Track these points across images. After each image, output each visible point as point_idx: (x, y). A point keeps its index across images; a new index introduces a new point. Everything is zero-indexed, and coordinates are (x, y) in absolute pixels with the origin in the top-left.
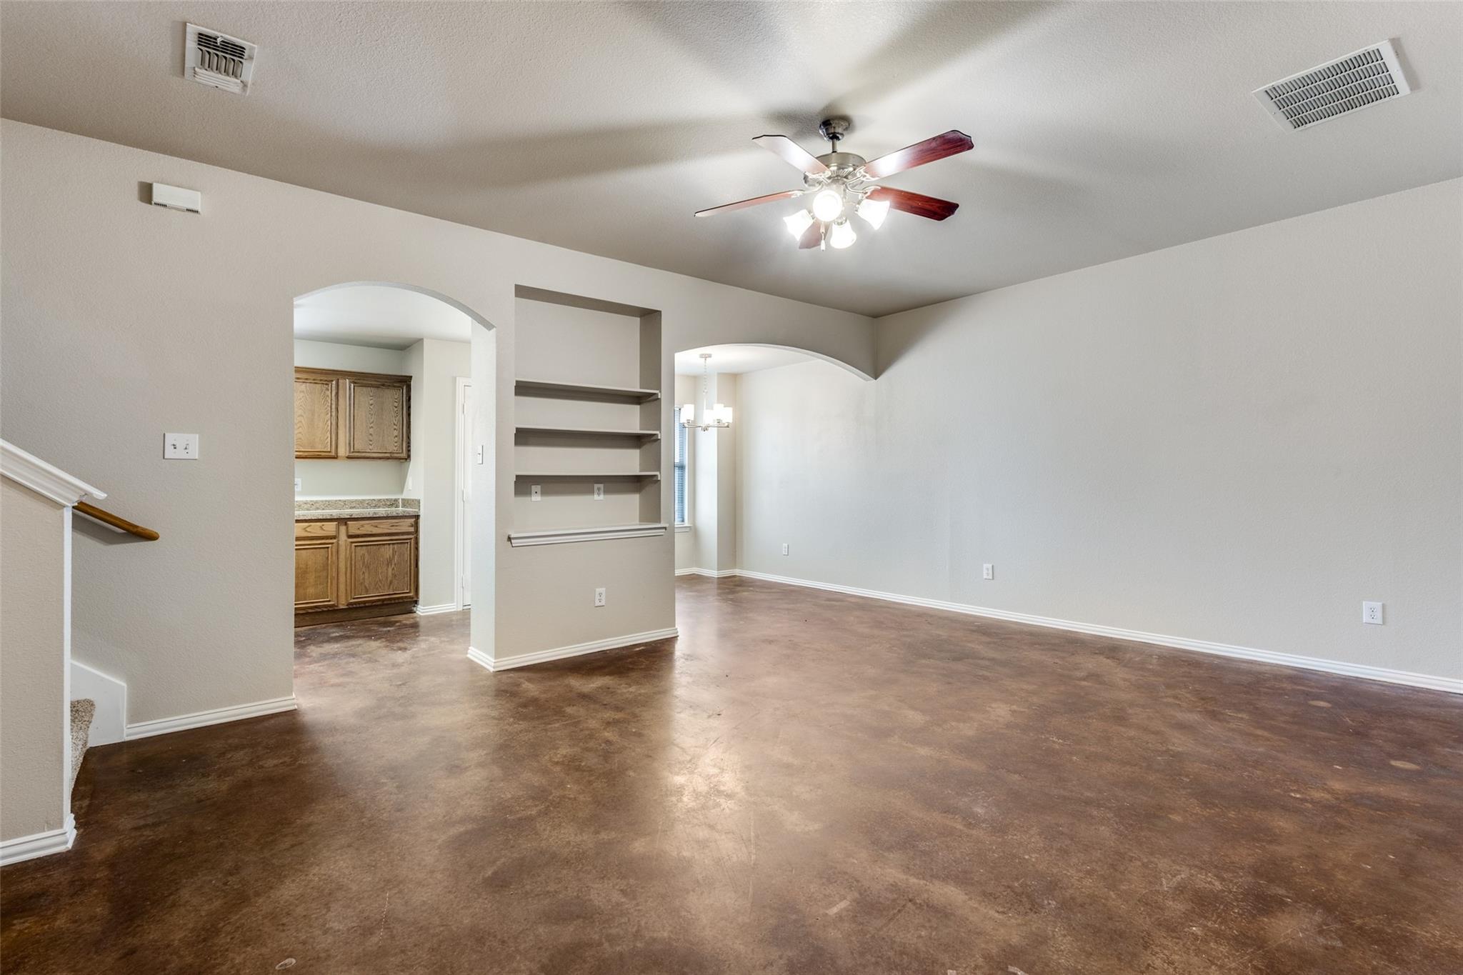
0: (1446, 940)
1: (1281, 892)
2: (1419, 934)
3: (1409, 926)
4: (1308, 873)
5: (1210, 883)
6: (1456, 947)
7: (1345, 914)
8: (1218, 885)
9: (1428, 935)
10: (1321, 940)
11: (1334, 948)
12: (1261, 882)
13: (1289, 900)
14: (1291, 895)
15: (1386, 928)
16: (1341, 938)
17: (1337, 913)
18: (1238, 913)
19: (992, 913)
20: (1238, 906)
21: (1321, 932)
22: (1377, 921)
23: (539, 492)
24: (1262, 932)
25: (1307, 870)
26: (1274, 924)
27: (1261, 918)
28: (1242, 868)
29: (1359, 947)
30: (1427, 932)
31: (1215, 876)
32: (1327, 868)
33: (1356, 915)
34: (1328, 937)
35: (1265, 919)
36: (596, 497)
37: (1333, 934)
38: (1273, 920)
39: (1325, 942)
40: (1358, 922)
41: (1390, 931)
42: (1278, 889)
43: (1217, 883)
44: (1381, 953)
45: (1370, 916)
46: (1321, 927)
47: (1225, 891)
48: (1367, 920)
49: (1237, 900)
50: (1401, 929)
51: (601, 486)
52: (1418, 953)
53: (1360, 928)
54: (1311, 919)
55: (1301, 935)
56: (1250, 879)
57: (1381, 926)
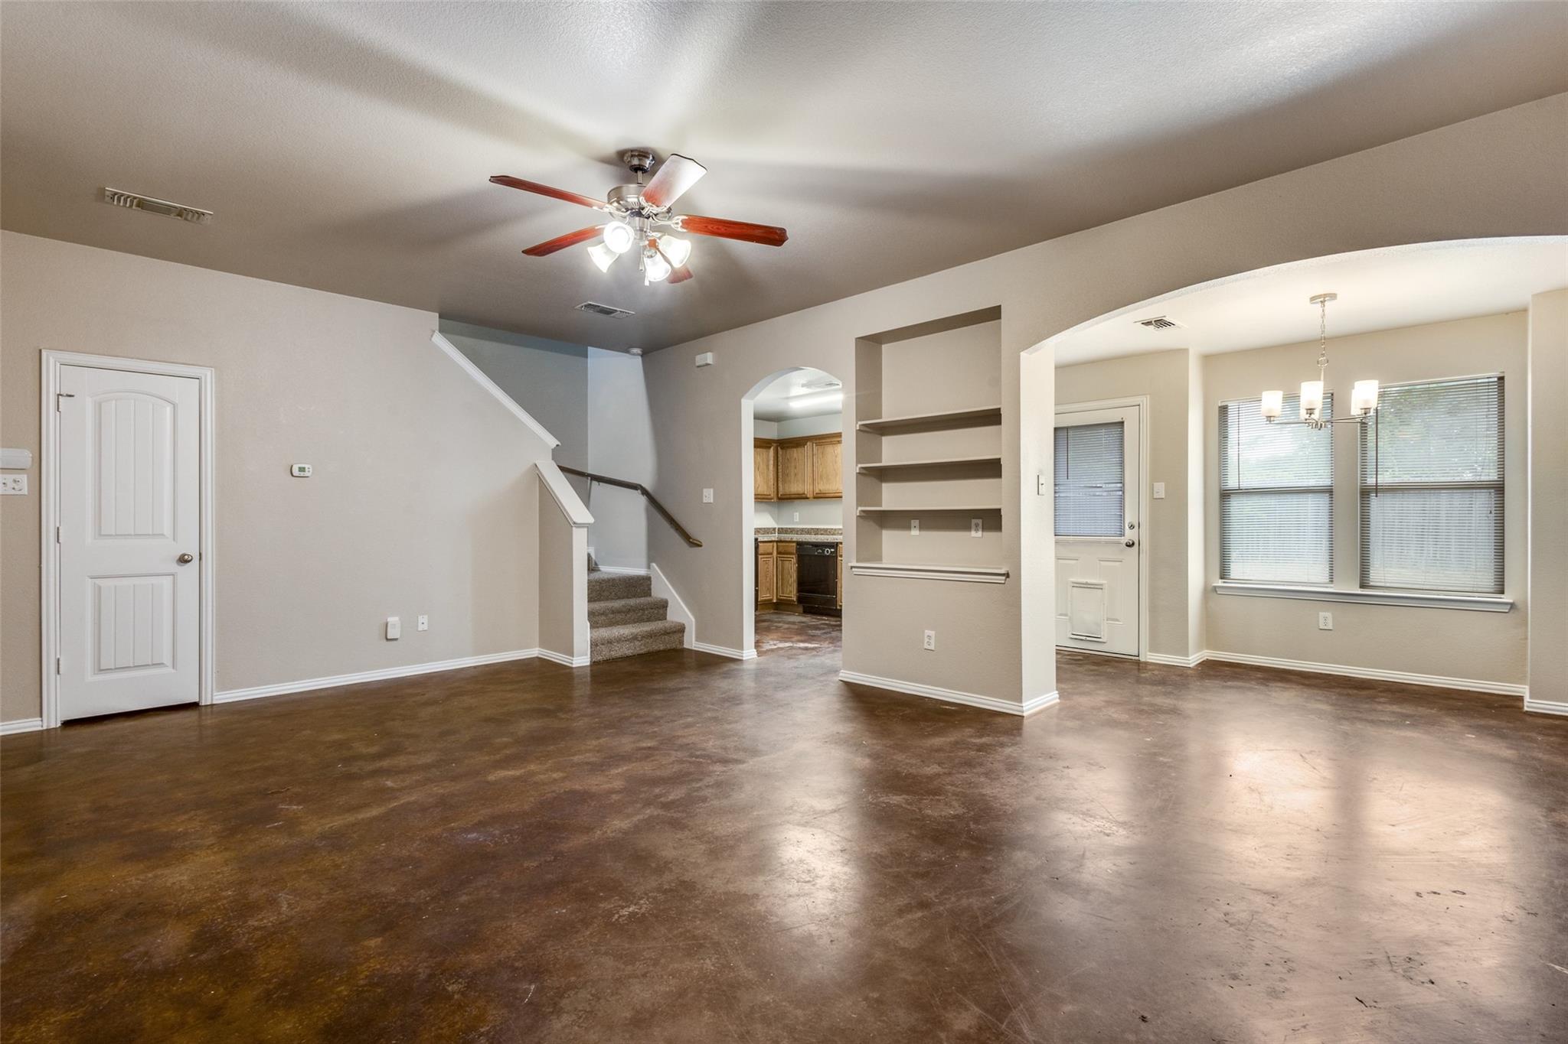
0: (34, 1028)
1: (204, 957)
2: (62, 1014)
3: (73, 1016)
4: (200, 991)
5: (262, 920)
6: (23, 1028)
7: (137, 981)
8: (253, 923)
9: (52, 1020)
10: (142, 949)
11: (128, 951)
12: (228, 951)
13: (192, 956)
14: (195, 960)
15: (96, 996)
16: (127, 961)
17: (145, 977)
18: (216, 919)
19: (336, 824)
20: (222, 923)
21: (146, 953)
22: (106, 996)
23: (918, 526)
24: (187, 922)
25: (205, 994)
26: (184, 932)
27: (197, 929)
28: (256, 949)
29: (109, 965)
30: (55, 1022)
31: (265, 927)
32: (189, 1013)
33: (128, 988)
34: (139, 955)
35: (193, 931)
36: (973, 533)
37: (136, 958)
38: (188, 934)
39: (138, 950)
40: (122, 983)
41: (89, 997)
42: (210, 956)
43: (256, 924)
44: (89, 974)
45: (115, 996)
46: (149, 957)
47: (243, 923)
48: (116, 991)
49: (228, 926)
50: (82, 1006)
51: (980, 521)
52: (58, 996)
53: (117, 980)
54: (161, 957)
55: (159, 941)
56: (239, 946)
57: (100, 995)
